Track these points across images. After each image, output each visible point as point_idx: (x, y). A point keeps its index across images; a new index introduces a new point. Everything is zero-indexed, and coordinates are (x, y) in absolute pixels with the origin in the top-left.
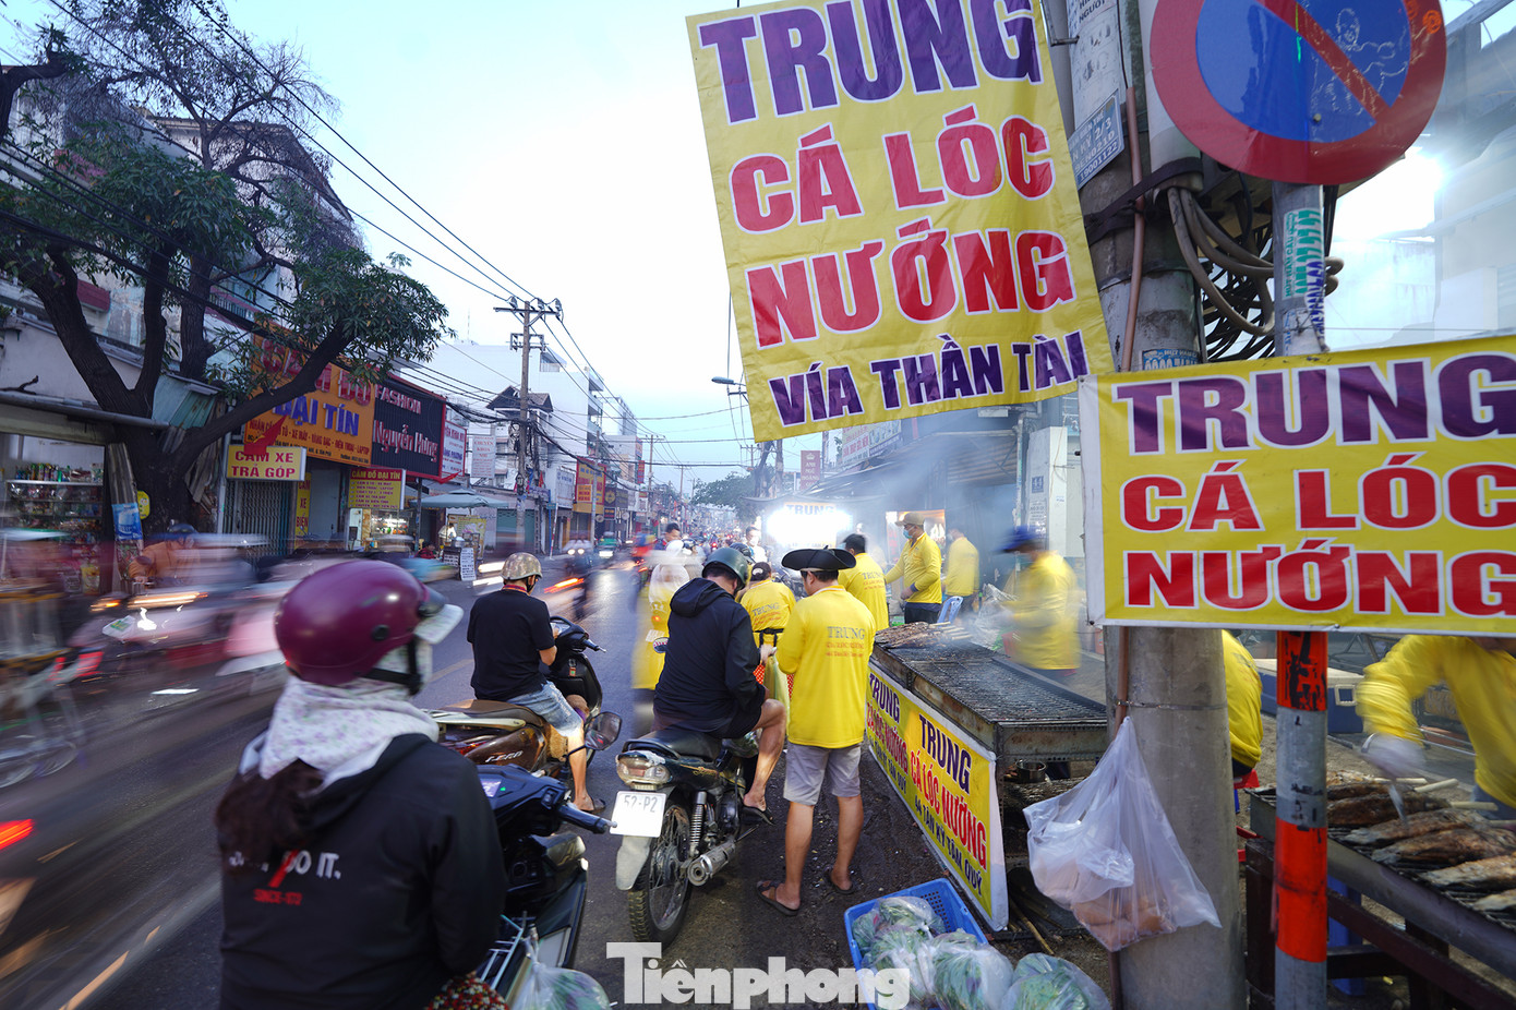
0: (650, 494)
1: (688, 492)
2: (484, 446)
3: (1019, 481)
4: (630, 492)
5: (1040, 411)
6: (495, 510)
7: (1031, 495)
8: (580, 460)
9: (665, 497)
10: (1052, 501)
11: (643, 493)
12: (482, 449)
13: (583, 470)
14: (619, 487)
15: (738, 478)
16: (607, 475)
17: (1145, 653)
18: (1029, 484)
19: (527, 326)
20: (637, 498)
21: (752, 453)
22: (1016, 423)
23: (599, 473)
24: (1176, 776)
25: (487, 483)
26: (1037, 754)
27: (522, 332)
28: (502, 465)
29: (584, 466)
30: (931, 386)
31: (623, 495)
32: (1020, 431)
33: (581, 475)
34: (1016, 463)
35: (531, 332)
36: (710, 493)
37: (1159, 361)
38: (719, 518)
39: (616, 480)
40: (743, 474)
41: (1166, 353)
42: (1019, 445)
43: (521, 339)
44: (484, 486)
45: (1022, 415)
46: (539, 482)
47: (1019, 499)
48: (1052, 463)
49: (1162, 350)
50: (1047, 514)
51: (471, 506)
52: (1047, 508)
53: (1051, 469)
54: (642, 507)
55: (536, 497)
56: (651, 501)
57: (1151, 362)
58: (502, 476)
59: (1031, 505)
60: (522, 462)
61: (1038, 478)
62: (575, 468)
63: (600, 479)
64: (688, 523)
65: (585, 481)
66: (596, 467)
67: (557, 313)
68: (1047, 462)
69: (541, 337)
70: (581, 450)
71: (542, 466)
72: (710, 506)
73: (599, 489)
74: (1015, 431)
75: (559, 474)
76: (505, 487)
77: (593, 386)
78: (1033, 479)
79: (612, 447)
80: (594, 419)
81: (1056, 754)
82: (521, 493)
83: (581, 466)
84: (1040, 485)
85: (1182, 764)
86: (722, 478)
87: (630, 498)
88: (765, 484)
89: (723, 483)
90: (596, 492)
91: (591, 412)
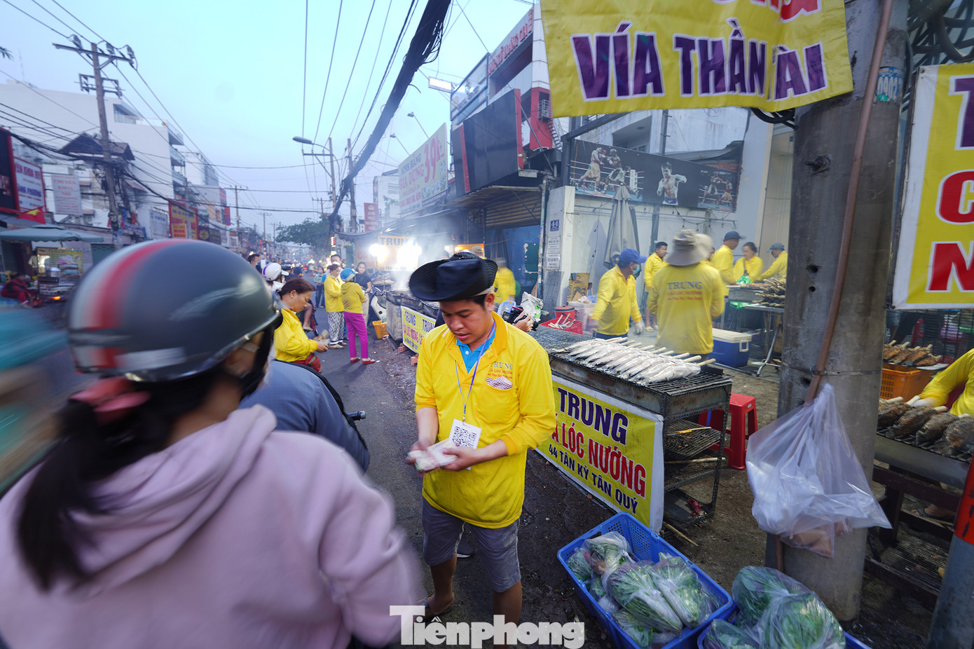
0: (240, 233)
1: (271, 233)
2: (65, 185)
3: (542, 223)
4: (221, 231)
5: (555, 175)
6: (88, 245)
7: (549, 233)
8: (171, 203)
9: (251, 238)
10: (565, 237)
11: (233, 233)
12: (65, 188)
13: (175, 211)
14: (211, 226)
15: (312, 223)
16: (200, 217)
17: (845, 333)
18: (548, 226)
19: (98, 69)
20: (228, 236)
21: (322, 204)
22: (542, 183)
23: (191, 214)
24: (857, 424)
25: (73, 221)
26: (686, 411)
27: (93, 74)
28: (87, 206)
29: (176, 208)
30: (719, 75)
31: (216, 233)
32: (544, 188)
33: (174, 215)
34: (540, 211)
35: (103, 76)
36: (291, 233)
37: (889, 78)
38: (298, 253)
39: (207, 221)
40: (316, 219)
41: (895, 71)
42: (543, 198)
43: (92, 82)
44: (71, 224)
45: (546, 177)
46: (133, 219)
47: (542, 236)
48: (565, 211)
49: (892, 68)
50: (561, 245)
51: (62, 240)
52: (561, 241)
53: (565, 214)
54: (233, 243)
55: (131, 233)
56: (240, 239)
57: (884, 78)
58: (91, 215)
59: (549, 240)
60: (112, 201)
61: (555, 221)
62: (166, 208)
63: (193, 220)
64: (272, 257)
65: (178, 221)
66: (188, 209)
67: (130, 59)
68: (562, 211)
69: (116, 82)
70: (170, 193)
71: (133, 206)
72: (291, 244)
73: (193, 228)
74: (541, 188)
75: (152, 214)
76: (95, 225)
77: (173, 140)
78: (552, 222)
79: (198, 194)
80: (177, 169)
81: (696, 409)
82: (116, 229)
83: (174, 208)
84: (556, 226)
85: (862, 414)
86: (300, 222)
87: (222, 236)
88: (338, 227)
89: (300, 226)
90: (190, 231)
91: (174, 163)
